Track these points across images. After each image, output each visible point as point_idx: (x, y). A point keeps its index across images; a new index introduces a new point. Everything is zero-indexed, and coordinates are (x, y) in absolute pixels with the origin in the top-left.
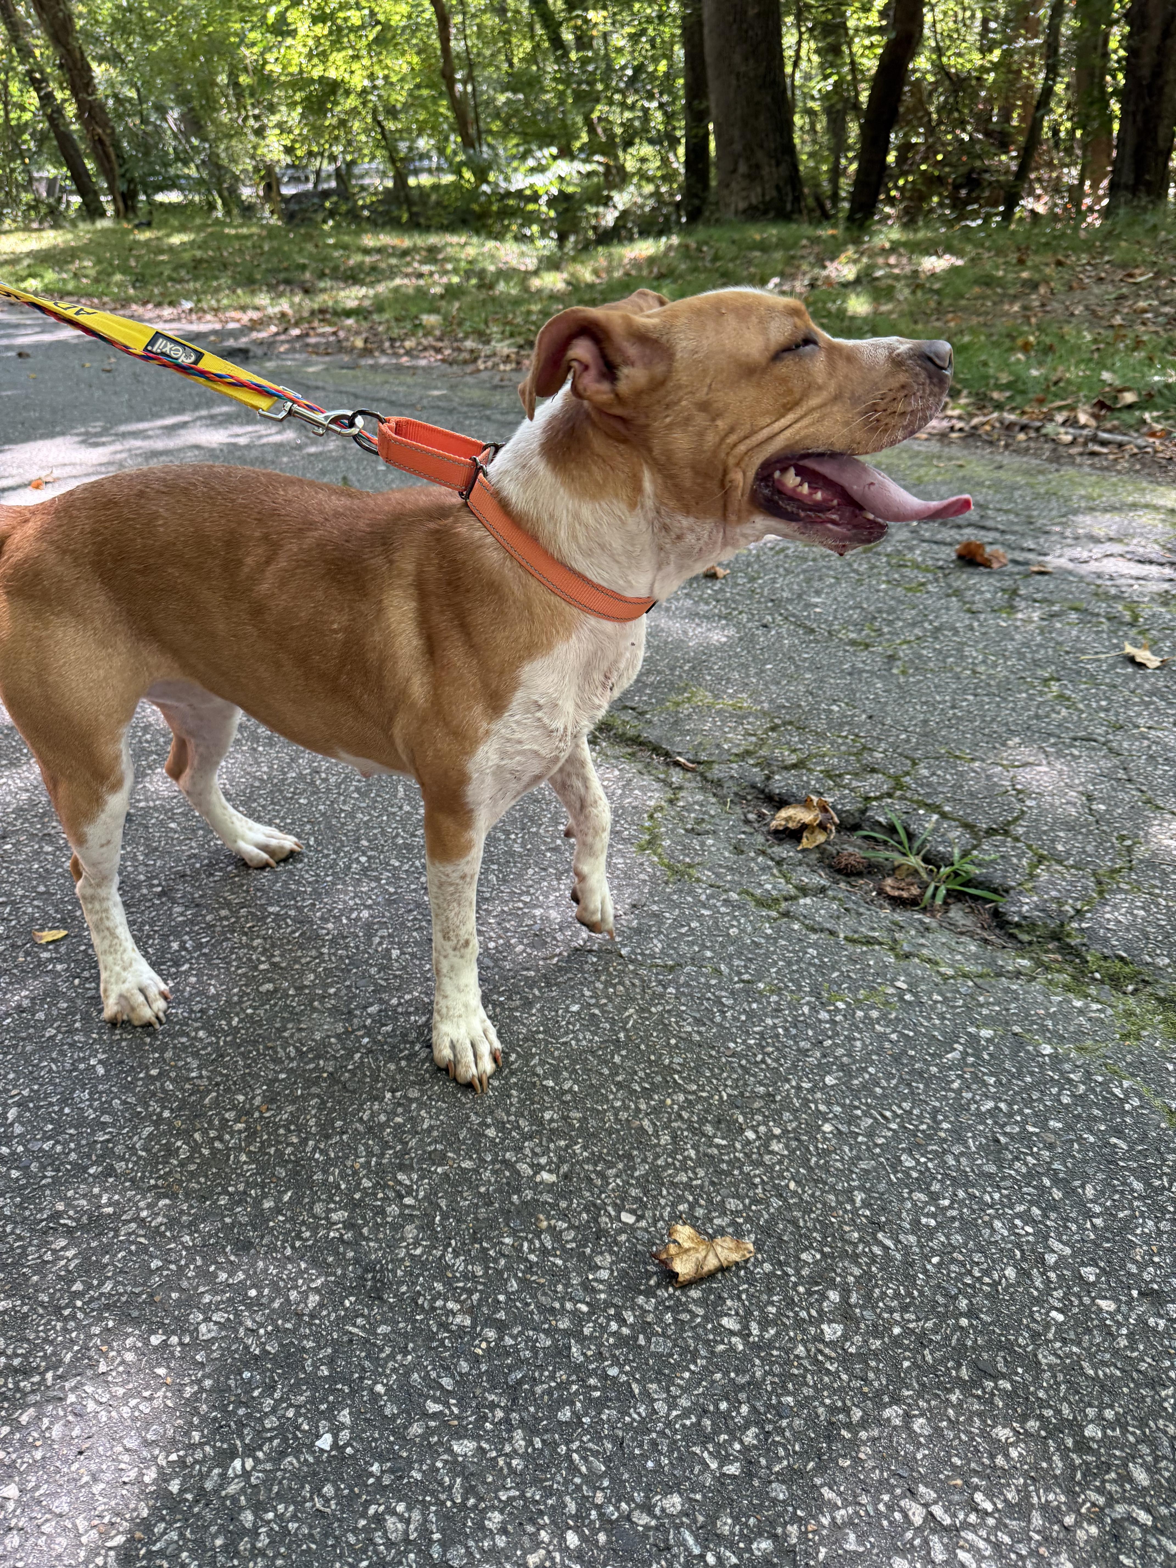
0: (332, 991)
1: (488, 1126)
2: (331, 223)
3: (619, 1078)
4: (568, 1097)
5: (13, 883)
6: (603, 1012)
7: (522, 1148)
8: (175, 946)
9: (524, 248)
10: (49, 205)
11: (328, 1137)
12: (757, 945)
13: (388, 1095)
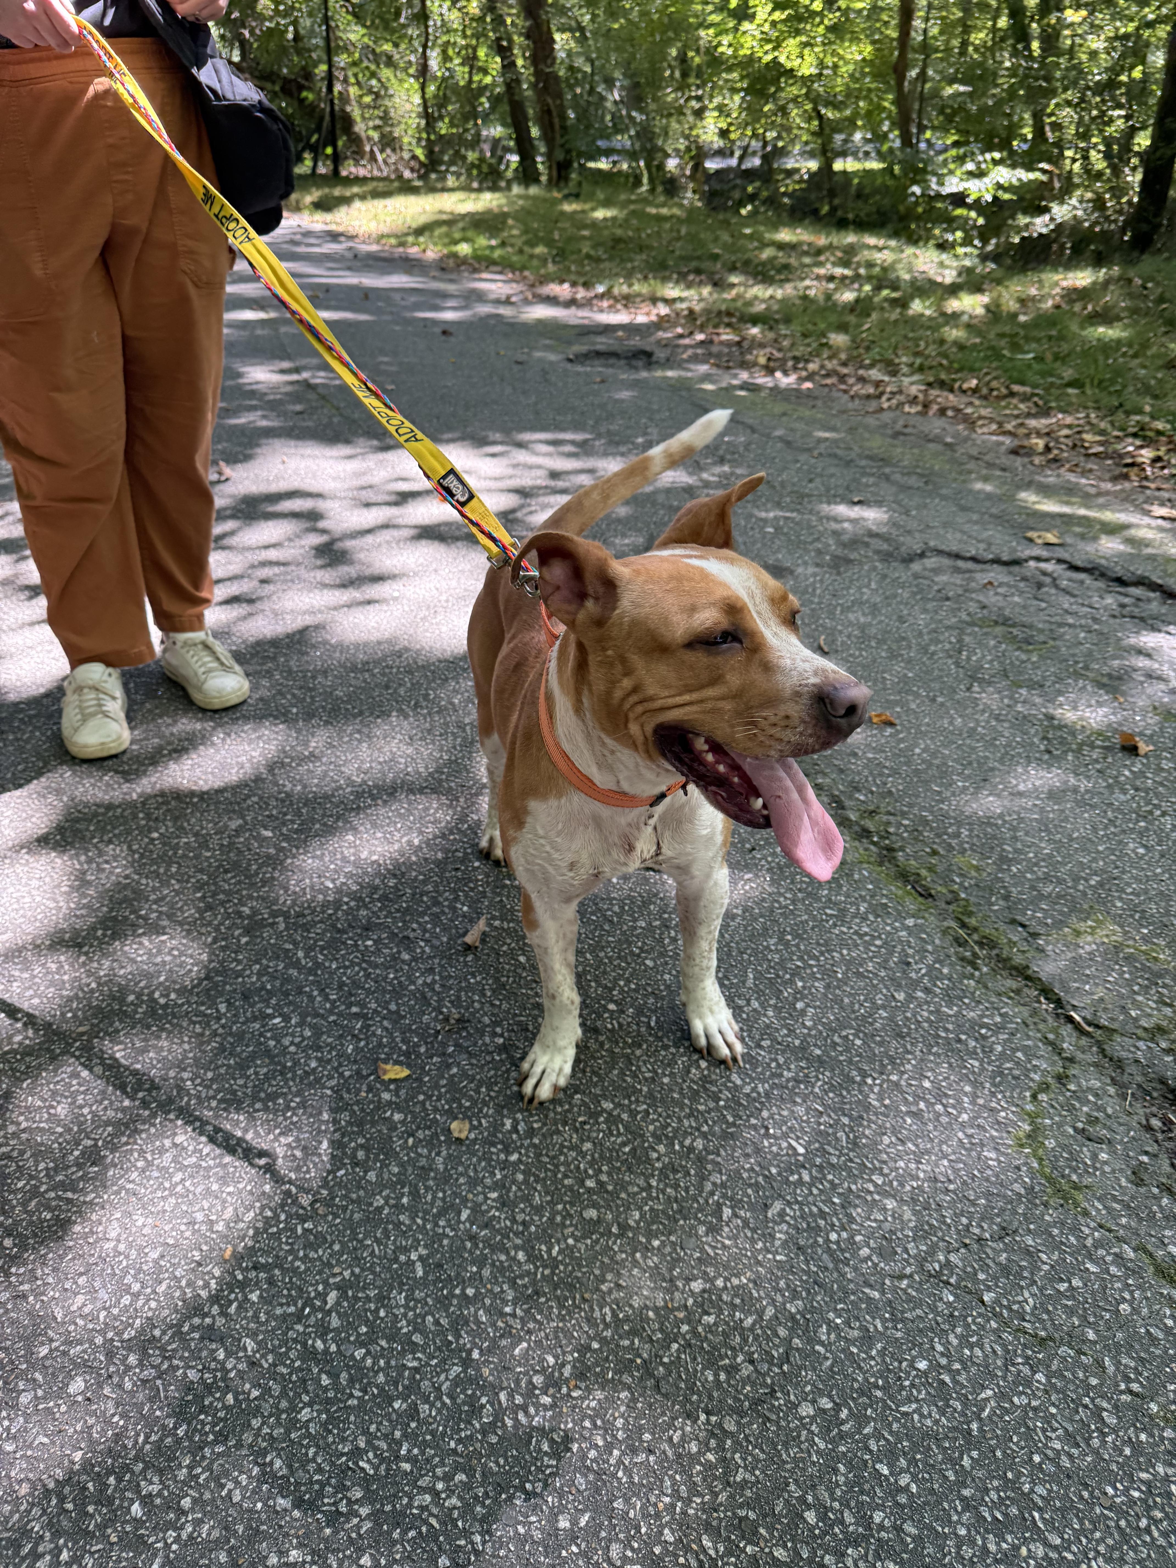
0: (656, 1243)
1: (809, 1507)
2: (749, 207)
3: (966, 1492)
4: (902, 1499)
5: (369, 992)
6: (956, 1382)
7: (843, 1555)
8: (508, 1124)
9: (944, 256)
10: (490, 166)
11: (634, 1451)
12: (1154, 1340)
13: (703, 1417)
